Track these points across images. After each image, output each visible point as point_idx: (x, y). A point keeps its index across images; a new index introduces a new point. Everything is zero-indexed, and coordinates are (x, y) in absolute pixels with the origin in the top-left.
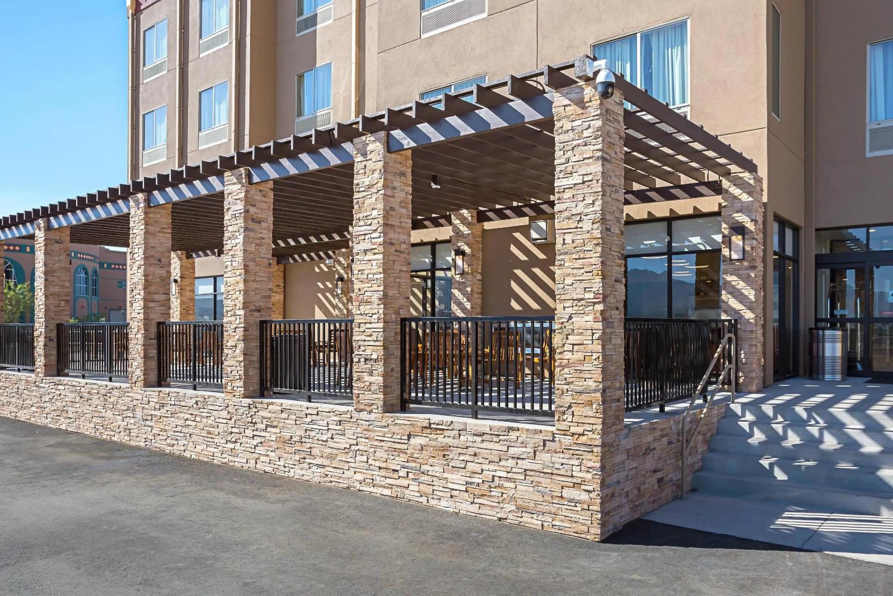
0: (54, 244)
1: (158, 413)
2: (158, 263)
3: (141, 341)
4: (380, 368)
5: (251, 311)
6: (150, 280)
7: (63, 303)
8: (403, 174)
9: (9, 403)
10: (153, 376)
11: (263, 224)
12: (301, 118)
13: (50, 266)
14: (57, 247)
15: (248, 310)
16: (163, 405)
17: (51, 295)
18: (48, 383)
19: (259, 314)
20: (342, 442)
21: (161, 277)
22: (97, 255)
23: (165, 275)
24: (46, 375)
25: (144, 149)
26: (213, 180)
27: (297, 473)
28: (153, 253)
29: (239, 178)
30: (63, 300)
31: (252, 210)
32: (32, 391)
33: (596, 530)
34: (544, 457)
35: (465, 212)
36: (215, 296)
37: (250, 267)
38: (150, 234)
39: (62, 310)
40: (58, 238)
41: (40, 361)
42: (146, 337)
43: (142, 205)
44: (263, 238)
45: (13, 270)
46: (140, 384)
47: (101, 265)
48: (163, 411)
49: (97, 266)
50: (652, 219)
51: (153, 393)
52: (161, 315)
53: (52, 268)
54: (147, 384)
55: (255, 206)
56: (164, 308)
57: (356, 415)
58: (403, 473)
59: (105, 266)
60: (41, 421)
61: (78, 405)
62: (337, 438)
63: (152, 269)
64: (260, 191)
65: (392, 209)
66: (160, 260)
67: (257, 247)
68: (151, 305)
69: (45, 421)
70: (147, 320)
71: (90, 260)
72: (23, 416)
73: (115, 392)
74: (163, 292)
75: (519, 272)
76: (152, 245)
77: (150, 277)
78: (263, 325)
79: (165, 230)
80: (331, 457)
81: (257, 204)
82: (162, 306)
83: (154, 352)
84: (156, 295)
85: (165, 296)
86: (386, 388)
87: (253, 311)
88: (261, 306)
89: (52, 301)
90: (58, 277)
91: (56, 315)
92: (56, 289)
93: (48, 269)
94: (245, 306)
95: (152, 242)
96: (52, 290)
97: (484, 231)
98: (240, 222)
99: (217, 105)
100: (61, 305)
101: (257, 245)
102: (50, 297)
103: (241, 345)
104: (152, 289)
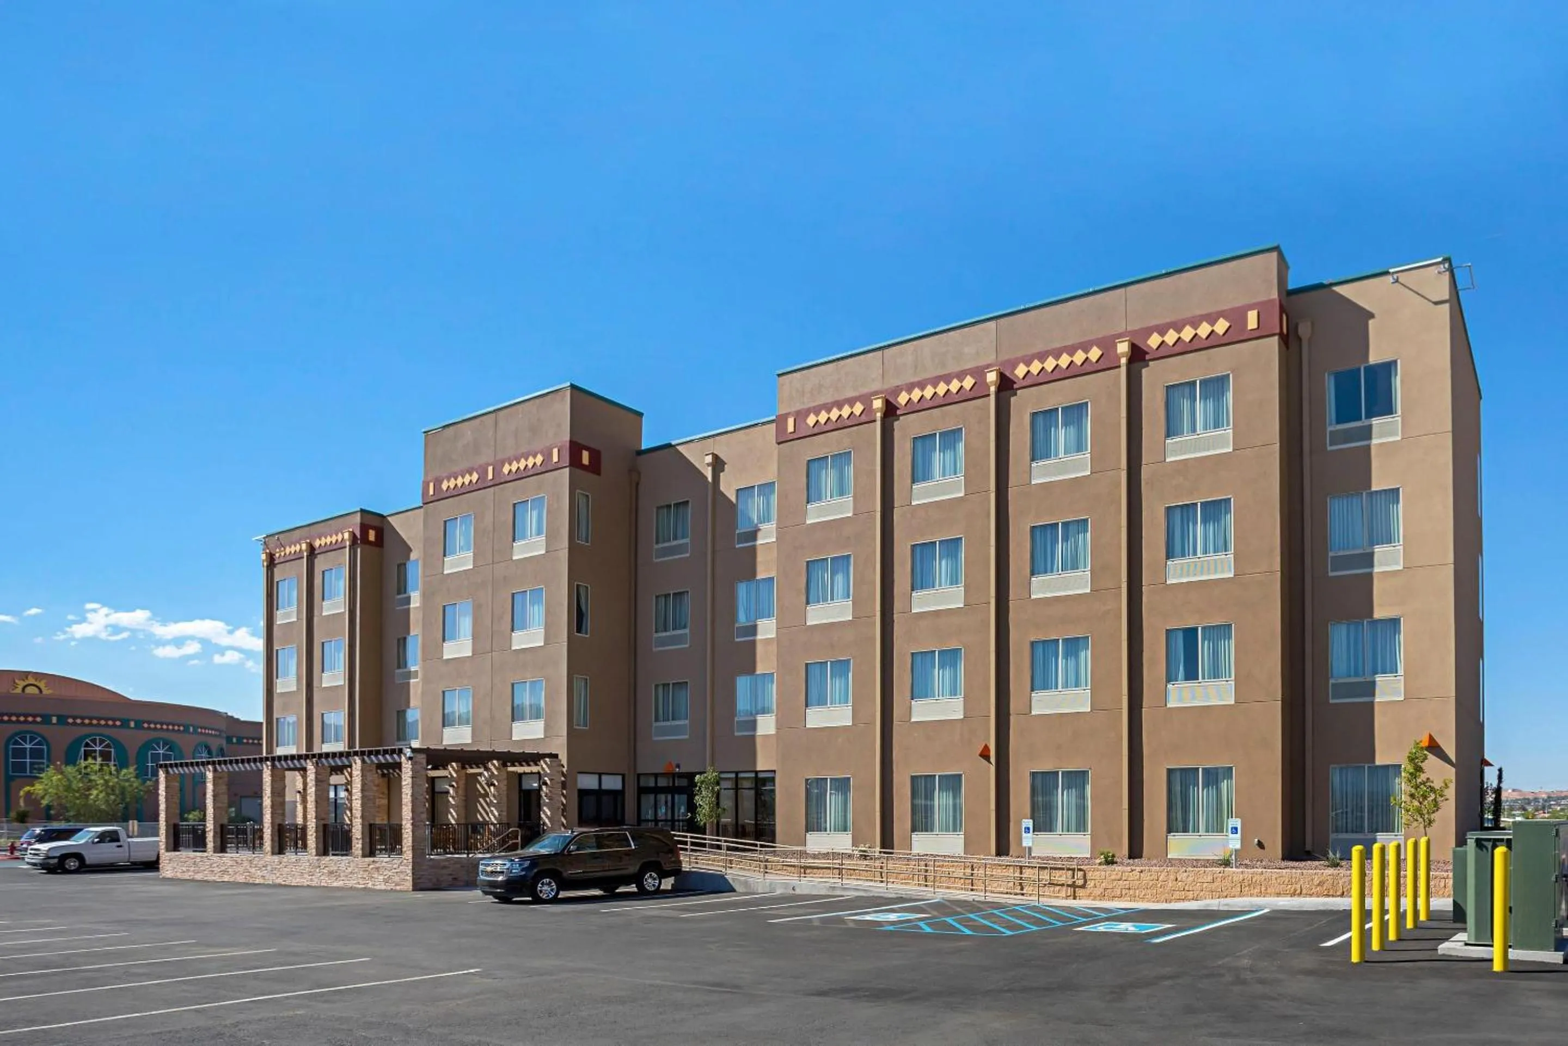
0: (218, 780)
1: (279, 867)
3: (270, 833)
4: (360, 842)
6: (275, 804)
8: (371, 770)
9: (188, 871)
10: (277, 850)
11: (325, 782)
12: (401, 671)
14: (220, 781)
16: (281, 863)
17: (217, 808)
18: (216, 857)
19: (323, 821)
20: (350, 870)
21: (280, 802)
22: (224, 727)
23: (283, 801)
24: (215, 852)
25: (277, 678)
26: (302, 761)
27: (335, 884)
28: (276, 791)
29: (313, 763)
31: (319, 777)
32: (205, 862)
33: (411, 888)
34: (401, 867)
35: (454, 764)
36: (336, 800)
37: (319, 801)
41: (210, 845)
42: (272, 831)
43: (270, 768)
45: (112, 750)
46: (270, 853)
47: (229, 740)
48: (281, 865)
49: (224, 742)
50: (532, 773)
51: (276, 858)
52: (281, 820)
53: (217, 792)
54: (273, 853)
55: (321, 775)
57: (354, 859)
58: (367, 878)
59: (234, 740)
60: (211, 878)
61: (235, 867)
62: (348, 868)
63: (275, 798)
65: (366, 784)
66: (280, 794)
68: (275, 815)
69: (214, 878)
70: (272, 823)
71: (215, 735)
72: (199, 877)
73: (256, 859)
75: (481, 800)
76: (275, 786)
77: (275, 802)
78: (325, 826)
80: (346, 876)
83: (276, 838)
84: (278, 811)
85: (283, 811)
86: (363, 849)
87: (320, 819)
88: (324, 817)
89: (217, 811)
90: (221, 797)
94: (316, 818)
97: (467, 774)
98: (314, 783)
99: (336, 654)
101: (322, 791)
103: (315, 834)
104: (276, 807)
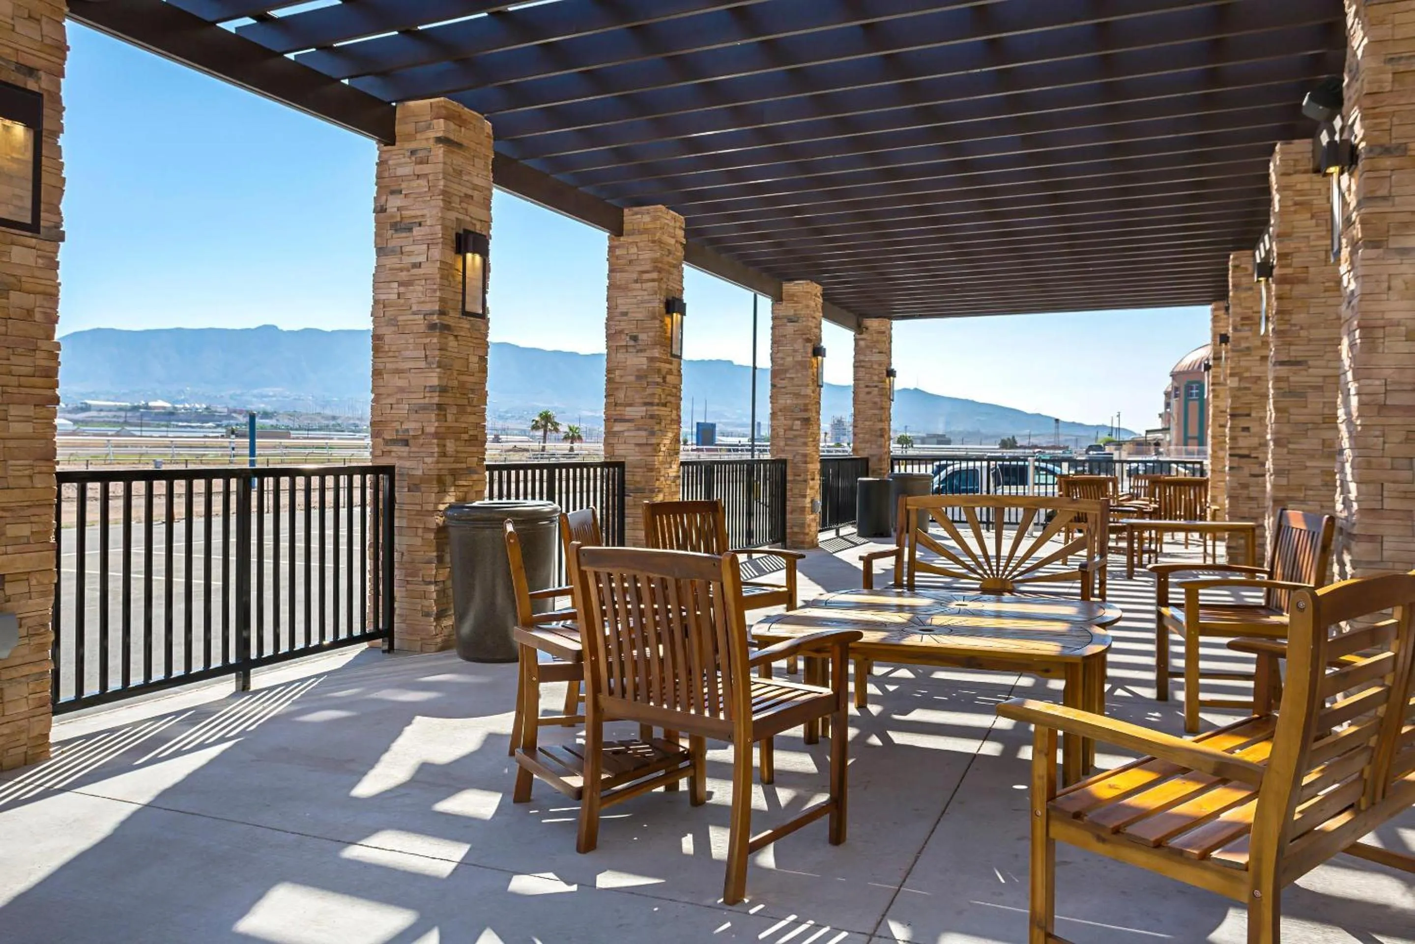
0: (786, 325)
2: (632, 343)
5: (387, 442)
6: (618, 379)
7: (798, 422)
11: (416, 231)
13: (780, 362)
15: (380, 440)
17: (781, 411)
19: (407, 449)
21: (638, 370)
23: (645, 367)
28: (623, 325)
30: (798, 419)
31: (394, 203)
37: (387, 339)
38: (619, 287)
39: (796, 437)
40: (792, 312)
44: (418, 265)
52: (637, 449)
53: (783, 365)
55: (400, 192)
56: (643, 433)
63: (621, 356)
64: (413, 152)
66: (635, 338)
67: (402, 290)
68: (618, 427)
74: (641, 401)
76: (623, 309)
77: (617, 372)
79: (646, 276)
81: (404, 185)
82: (639, 429)
84: (628, 409)
85: (644, 408)
87: (394, 442)
88: (407, 430)
89: (781, 420)
90: (792, 378)
91: (786, 445)
92: (789, 401)
93: (777, 368)
95: (624, 304)
96: (782, 401)
100: (795, 428)
101: (401, 284)
102: (779, 413)
104: (621, 395)
